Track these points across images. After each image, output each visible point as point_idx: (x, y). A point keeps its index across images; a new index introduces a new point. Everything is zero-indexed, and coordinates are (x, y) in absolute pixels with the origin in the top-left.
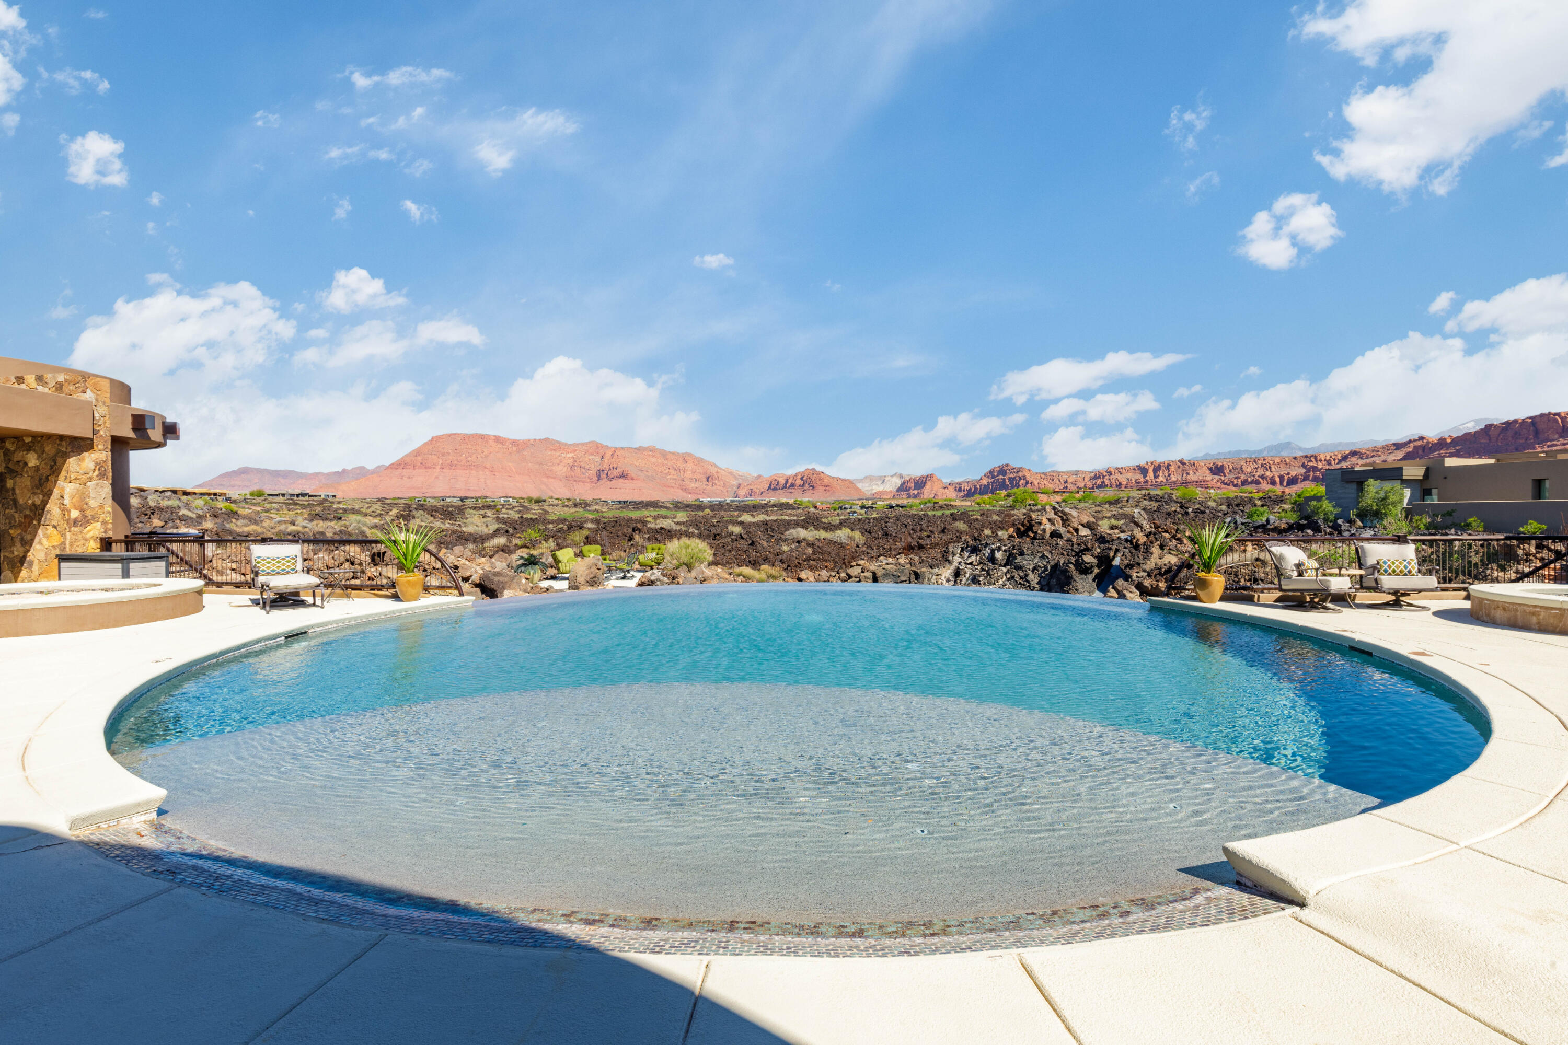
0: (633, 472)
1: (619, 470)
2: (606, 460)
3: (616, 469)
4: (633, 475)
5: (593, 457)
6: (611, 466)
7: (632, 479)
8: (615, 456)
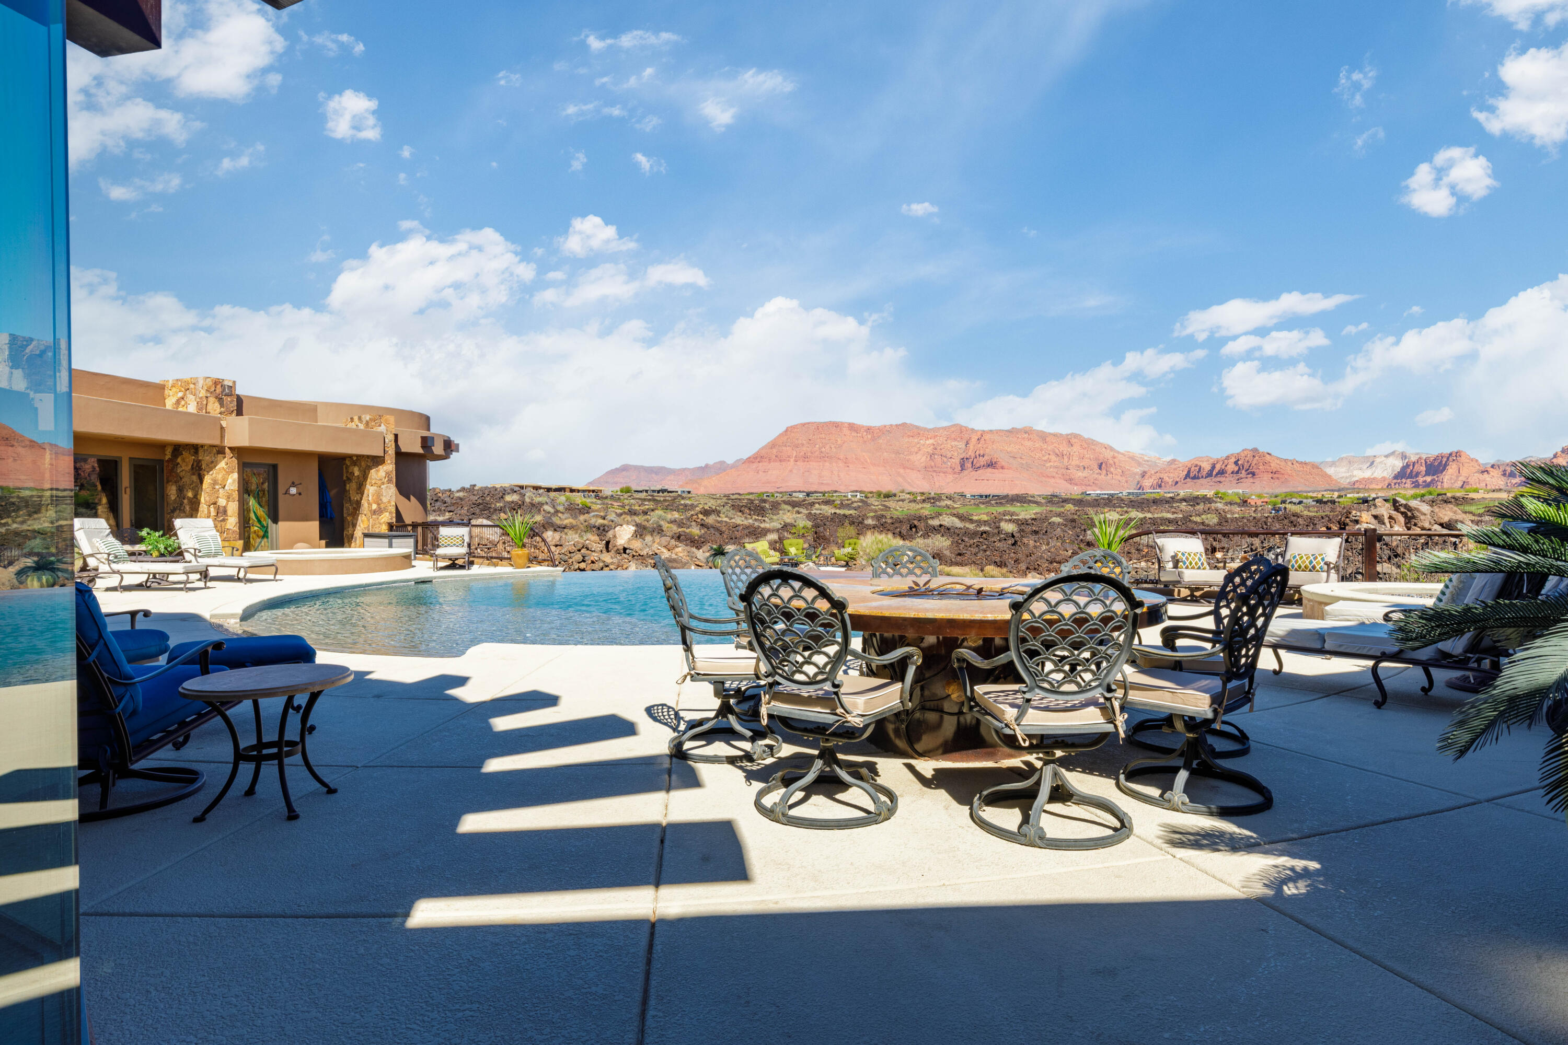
0: (1003, 459)
1: (986, 458)
2: (971, 446)
3: (983, 456)
4: (1003, 464)
5: (956, 443)
6: (977, 453)
7: (1002, 468)
8: (982, 441)
